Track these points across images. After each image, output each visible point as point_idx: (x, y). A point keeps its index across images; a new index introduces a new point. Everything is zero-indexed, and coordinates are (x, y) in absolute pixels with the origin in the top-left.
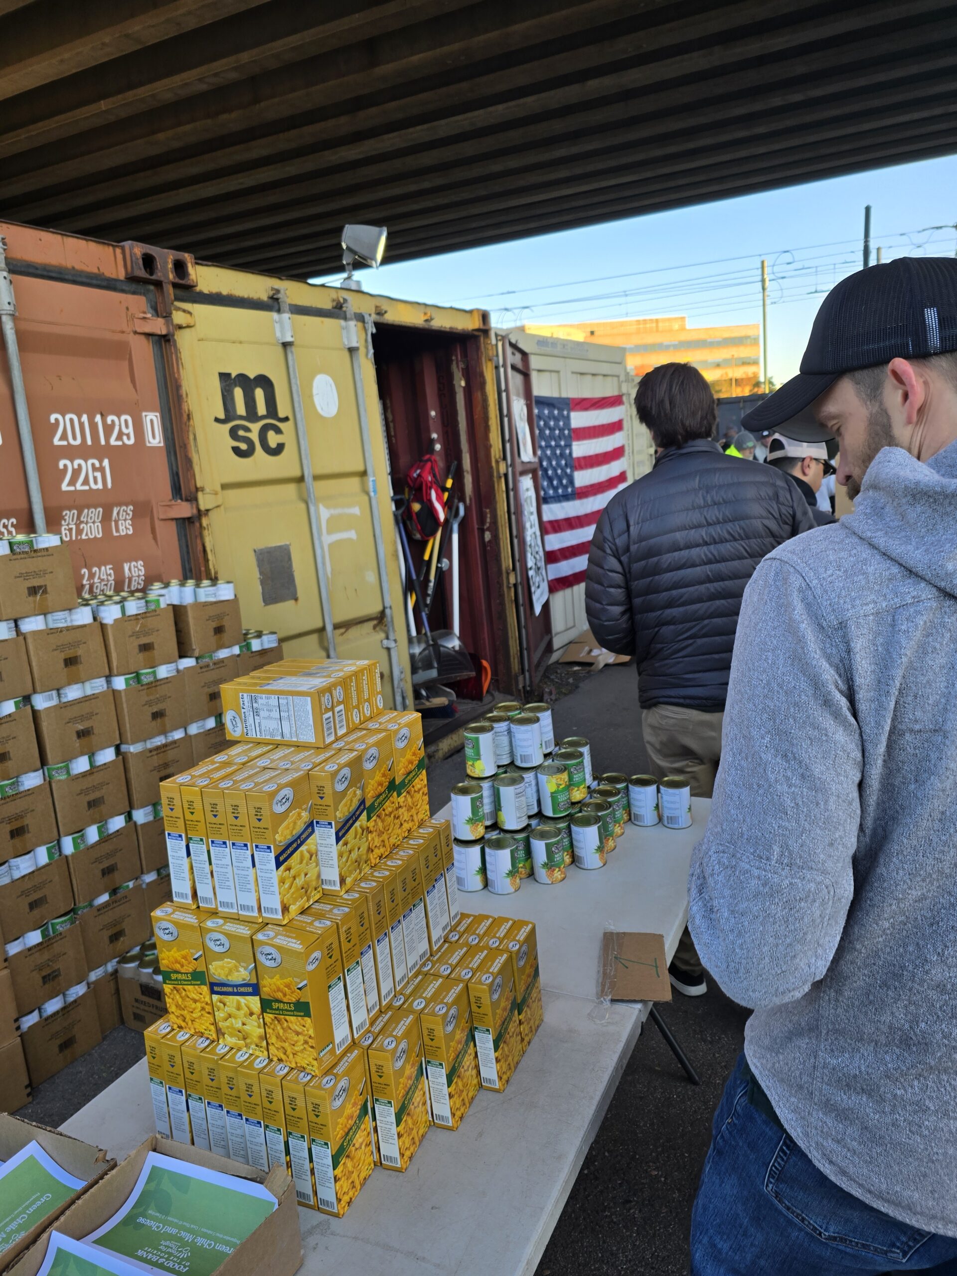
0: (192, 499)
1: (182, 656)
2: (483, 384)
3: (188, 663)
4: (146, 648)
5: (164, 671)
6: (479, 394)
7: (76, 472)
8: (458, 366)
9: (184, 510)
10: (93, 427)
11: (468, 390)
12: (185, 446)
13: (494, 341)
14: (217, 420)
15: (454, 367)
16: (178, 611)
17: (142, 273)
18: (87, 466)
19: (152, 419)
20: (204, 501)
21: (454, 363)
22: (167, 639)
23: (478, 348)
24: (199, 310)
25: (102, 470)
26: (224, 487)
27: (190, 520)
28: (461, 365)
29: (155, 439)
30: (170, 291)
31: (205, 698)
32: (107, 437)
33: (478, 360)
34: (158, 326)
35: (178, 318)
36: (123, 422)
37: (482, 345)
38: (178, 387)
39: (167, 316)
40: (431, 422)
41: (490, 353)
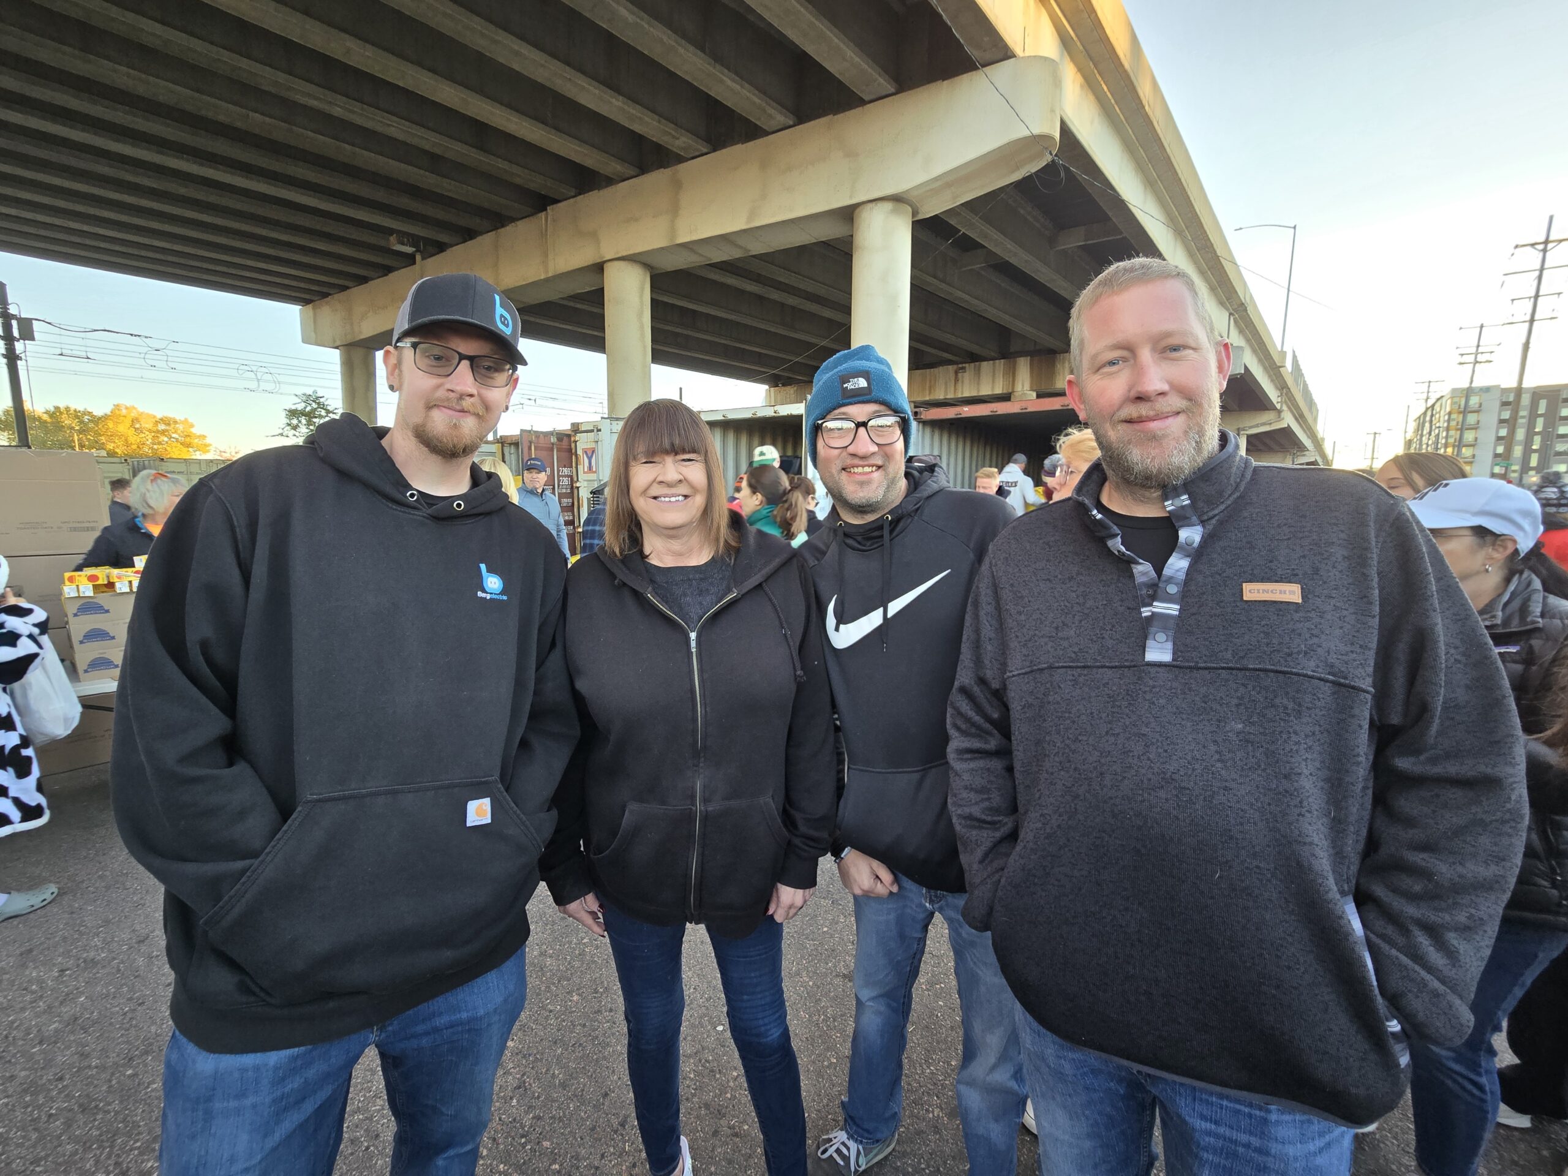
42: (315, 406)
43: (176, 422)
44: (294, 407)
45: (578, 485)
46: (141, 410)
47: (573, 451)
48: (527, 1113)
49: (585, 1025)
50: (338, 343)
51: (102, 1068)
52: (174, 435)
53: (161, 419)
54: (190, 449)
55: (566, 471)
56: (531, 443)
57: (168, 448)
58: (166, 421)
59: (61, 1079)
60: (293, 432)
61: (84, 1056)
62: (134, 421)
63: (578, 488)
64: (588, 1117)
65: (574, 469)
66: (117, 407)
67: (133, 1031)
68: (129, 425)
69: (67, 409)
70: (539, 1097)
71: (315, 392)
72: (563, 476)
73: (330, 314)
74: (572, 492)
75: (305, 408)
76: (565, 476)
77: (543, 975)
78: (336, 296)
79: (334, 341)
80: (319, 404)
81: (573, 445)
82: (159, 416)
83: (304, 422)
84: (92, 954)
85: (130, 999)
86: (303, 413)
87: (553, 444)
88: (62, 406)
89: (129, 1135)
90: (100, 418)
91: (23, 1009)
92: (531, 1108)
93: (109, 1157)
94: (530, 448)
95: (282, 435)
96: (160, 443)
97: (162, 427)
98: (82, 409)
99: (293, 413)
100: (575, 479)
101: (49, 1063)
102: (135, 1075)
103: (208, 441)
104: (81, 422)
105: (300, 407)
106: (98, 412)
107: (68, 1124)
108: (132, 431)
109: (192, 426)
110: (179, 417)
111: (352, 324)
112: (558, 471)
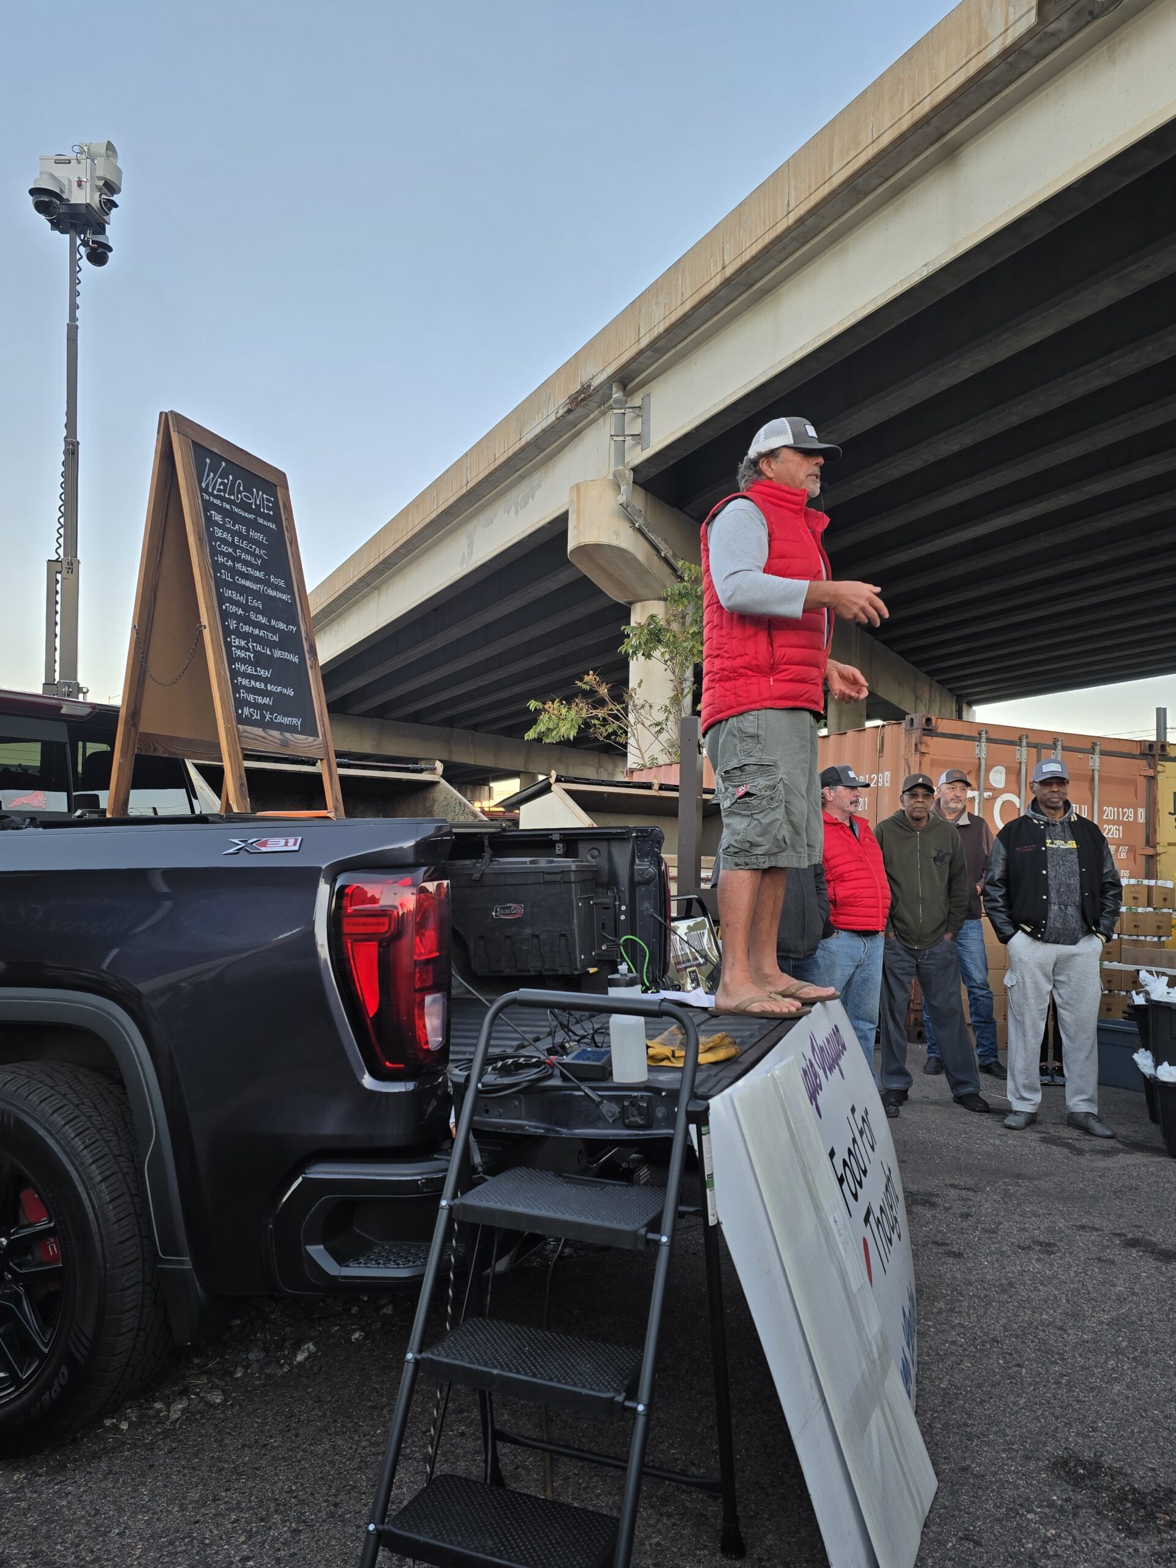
0: (1154, 847)
1: (1148, 906)
3: (1151, 909)
4: (1135, 898)
5: (1140, 910)
7: (1110, 830)
9: (1150, 851)
10: (1118, 812)
12: (1154, 824)
14: (1170, 813)
16: (1149, 888)
17: (1147, 752)
18: (1113, 828)
19: (1141, 811)
20: (1159, 849)
22: (1143, 898)
24: (1168, 764)
25: (1119, 830)
26: (1170, 844)
27: (1151, 856)
29: (1142, 820)
30: (1157, 757)
31: (1155, 927)
32: (1123, 817)
34: (1151, 773)
35: (1159, 768)
36: (1130, 812)
38: (1155, 798)
39: (1155, 768)
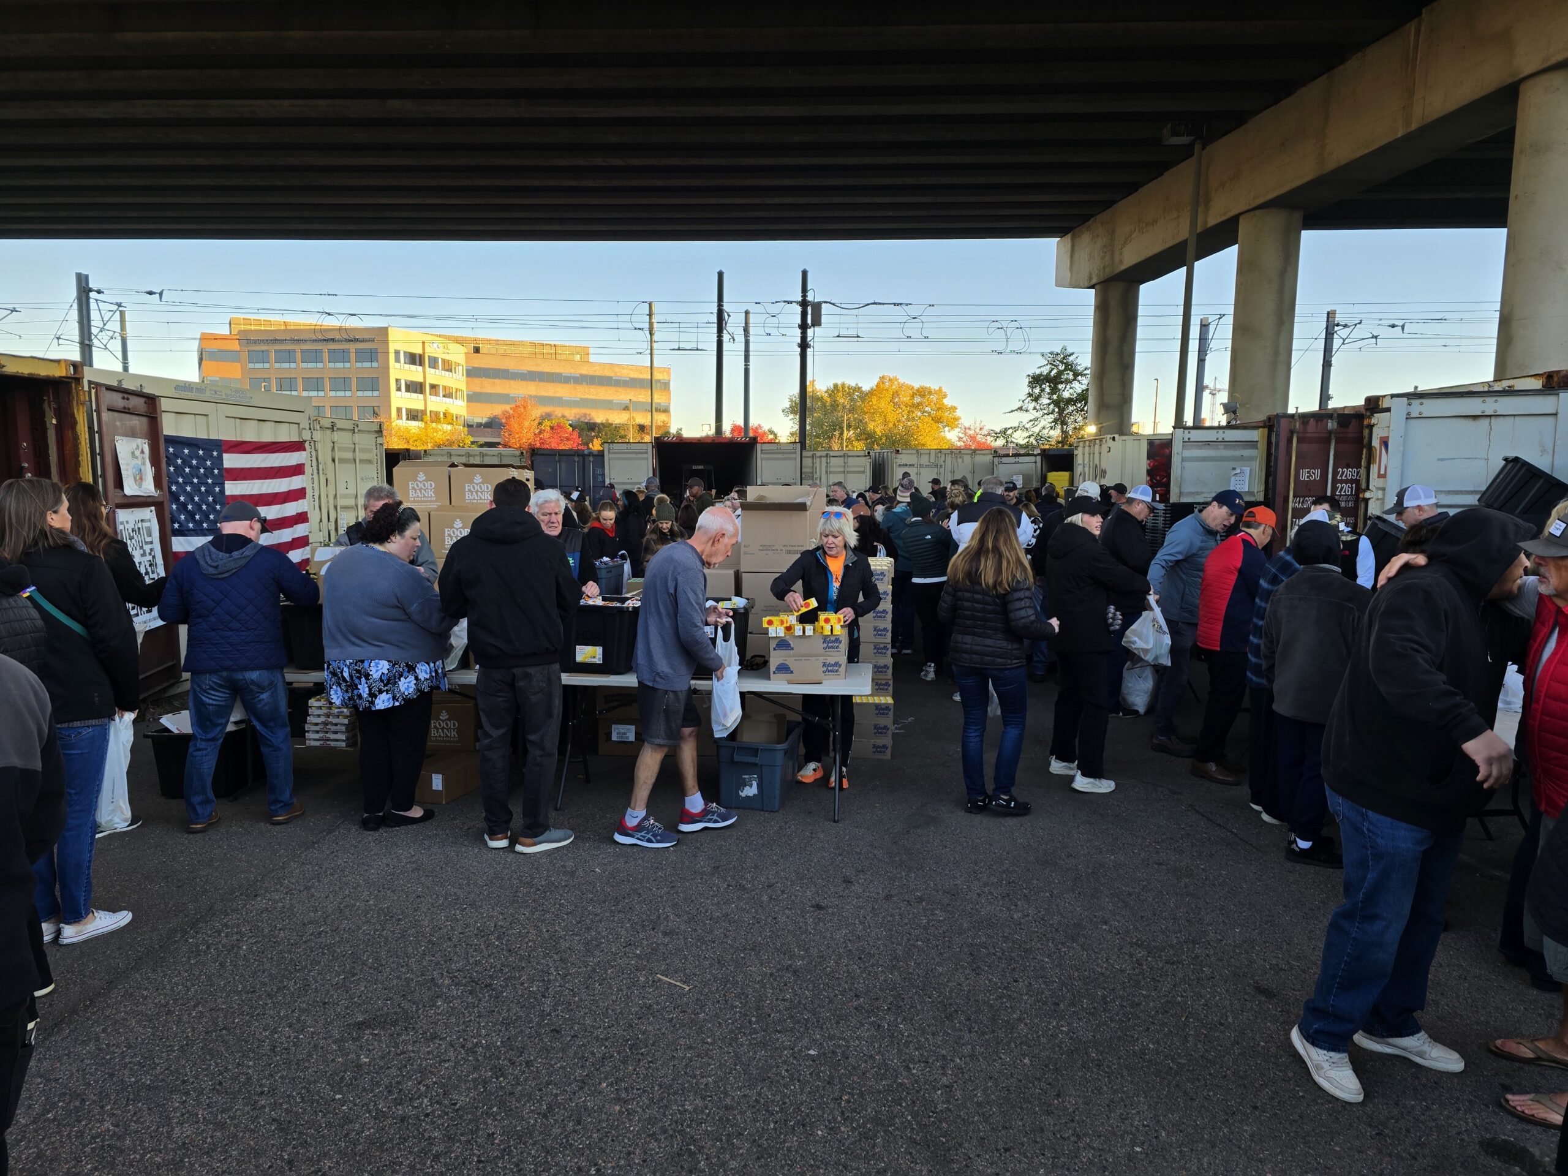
2: (74, 424)
6: (70, 433)
8: (50, 406)
11: (59, 428)
13: (86, 388)
15: (46, 406)
21: (46, 402)
23: (70, 393)
28: (53, 405)
33: (70, 402)
37: (74, 391)
40: (22, 452)
41: (82, 398)
42: (1061, 367)
43: (930, 393)
44: (1038, 372)
45: (1367, 495)
46: (901, 381)
47: (1366, 441)
48: (943, 1102)
49: (1021, 1081)
50: (1094, 281)
51: (731, 946)
52: (927, 409)
53: (918, 390)
54: (940, 425)
55: (1348, 473)
56: (1292, 432)
57: (920, 425)
58: (923, 392)
59: (714, 942)
60: (1034, 404)
61: (726, 936)
62: (896, 394)
63: (1367, 501)
64: (985, 1131)
65: (1363, 471)
66: (882, 378)
67: (750, 935)
68: (889, 400)
69: (843, 385)
70: (957, 1100)
71: (1064, 349)
72: (1342, 482)
73: (1089, 245)
74: (1356, 508)
75: (1050, 372)
76: (1346, 482)
77: (1011, 1033)
78: (1099, 217)
79: (1090, 279)
80: (1067, 365)
81: (1366, 432)
82: (916, 386)
83: (1048, 390)
84: (744, 882)
85: (754, 917)
86: (1047, 379)
87: (1330, 432)
88: (839, 383)
89: (733, 985)
90: (867, 394)
91: (708, 898)
92: (948, 1102)
93: (722, 990)
94: (1290, 441)
95: (1020, 409)
96: (913, 419)
97: (917, 399)
98: (853, 385)
99: (1036, 380)
100: (1364, 486)
101: (711, 932)
102: (744, 958)
103: (958, 413)
104: (852, 400)
105: (1045, 371)
106: (866, 388)
107: (711, 965)
108: (891, 407)
109: (945, 396)
110: (934, 387)
111: (1113, 252)
112: (1335, 473)
